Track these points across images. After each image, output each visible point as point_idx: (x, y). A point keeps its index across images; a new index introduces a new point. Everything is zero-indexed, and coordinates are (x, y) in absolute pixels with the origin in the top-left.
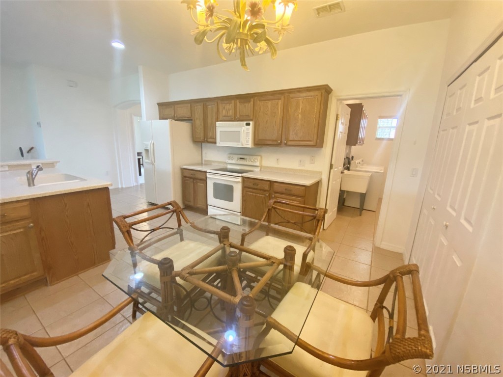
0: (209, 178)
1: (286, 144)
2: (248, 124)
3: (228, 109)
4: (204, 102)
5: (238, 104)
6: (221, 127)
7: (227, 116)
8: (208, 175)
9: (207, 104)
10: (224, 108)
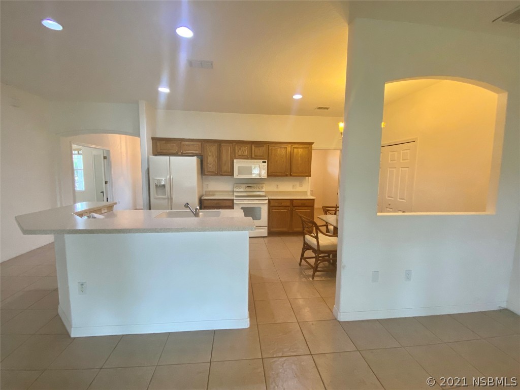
0: (236, 204)
1: (291, 175)
2: (265, 162)
3: (245, 150)
4: (219, 143)
5: (253, 148)
6: (238, 164)
7: (243, 155)
8: (235, 202)
9: (222, 145)
10: (240, 149)
